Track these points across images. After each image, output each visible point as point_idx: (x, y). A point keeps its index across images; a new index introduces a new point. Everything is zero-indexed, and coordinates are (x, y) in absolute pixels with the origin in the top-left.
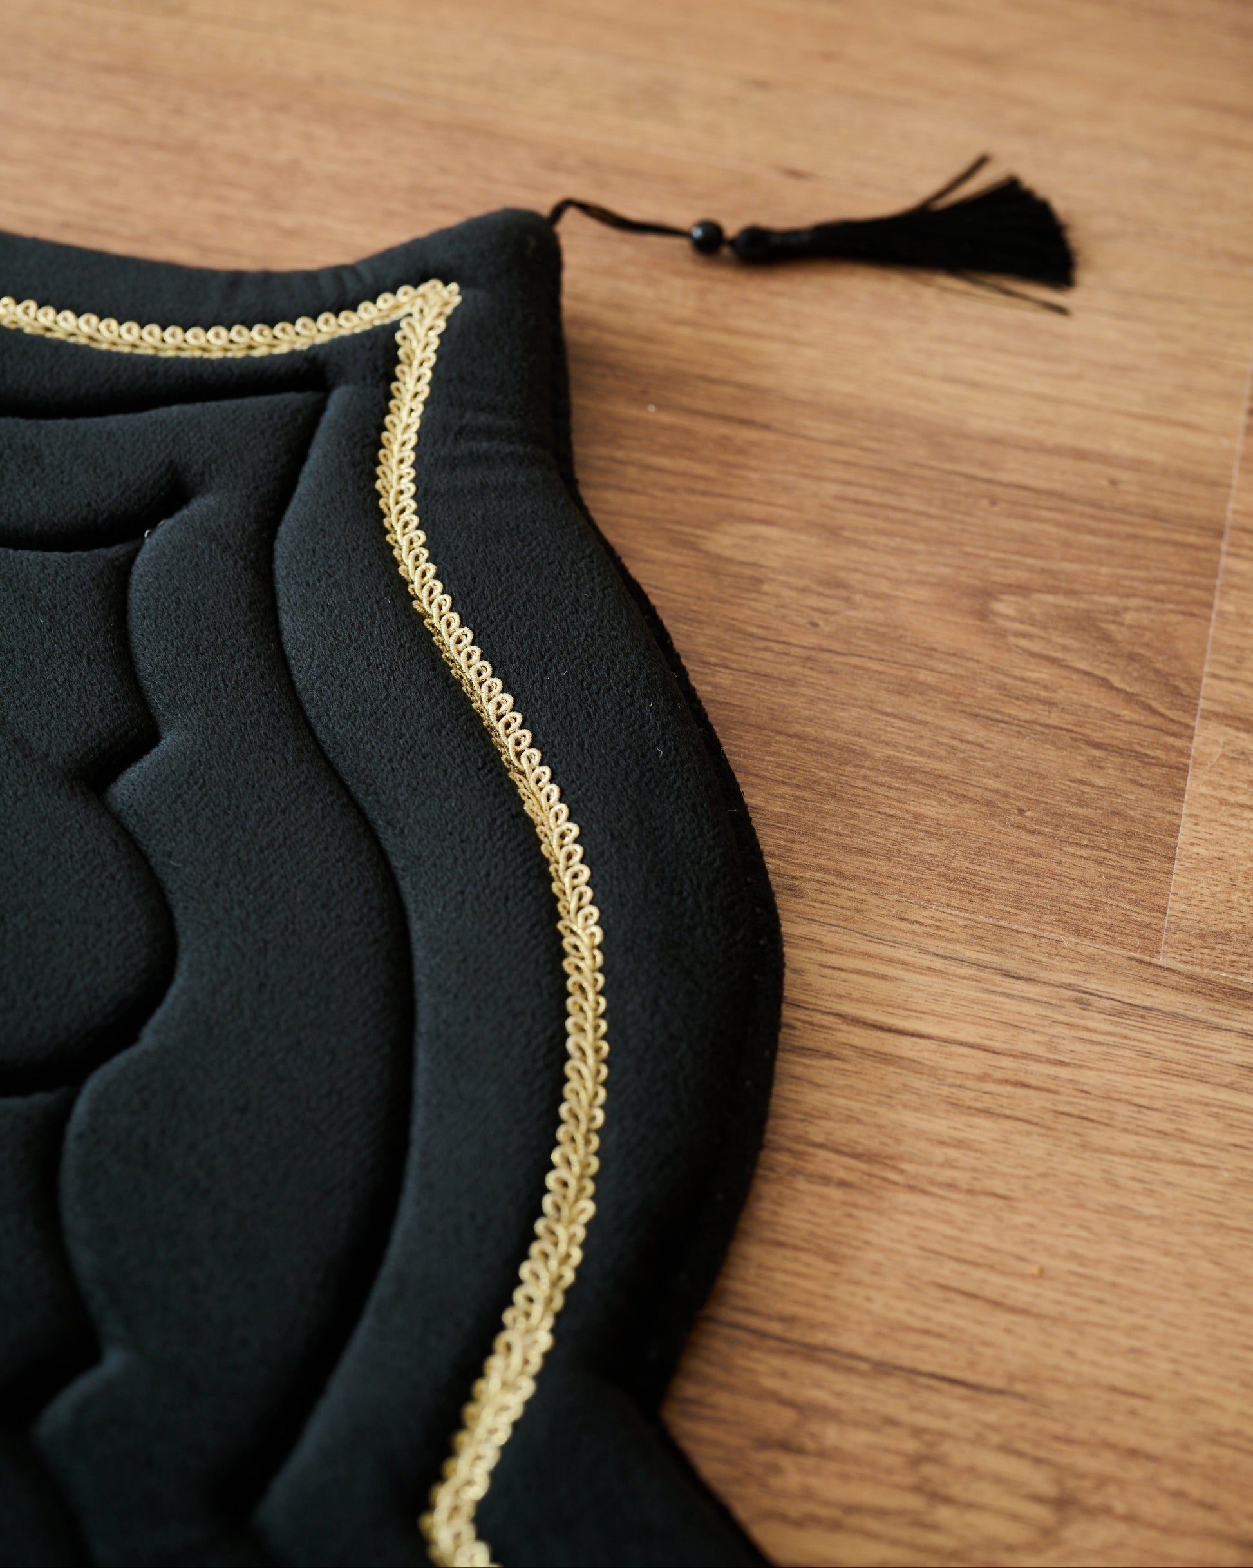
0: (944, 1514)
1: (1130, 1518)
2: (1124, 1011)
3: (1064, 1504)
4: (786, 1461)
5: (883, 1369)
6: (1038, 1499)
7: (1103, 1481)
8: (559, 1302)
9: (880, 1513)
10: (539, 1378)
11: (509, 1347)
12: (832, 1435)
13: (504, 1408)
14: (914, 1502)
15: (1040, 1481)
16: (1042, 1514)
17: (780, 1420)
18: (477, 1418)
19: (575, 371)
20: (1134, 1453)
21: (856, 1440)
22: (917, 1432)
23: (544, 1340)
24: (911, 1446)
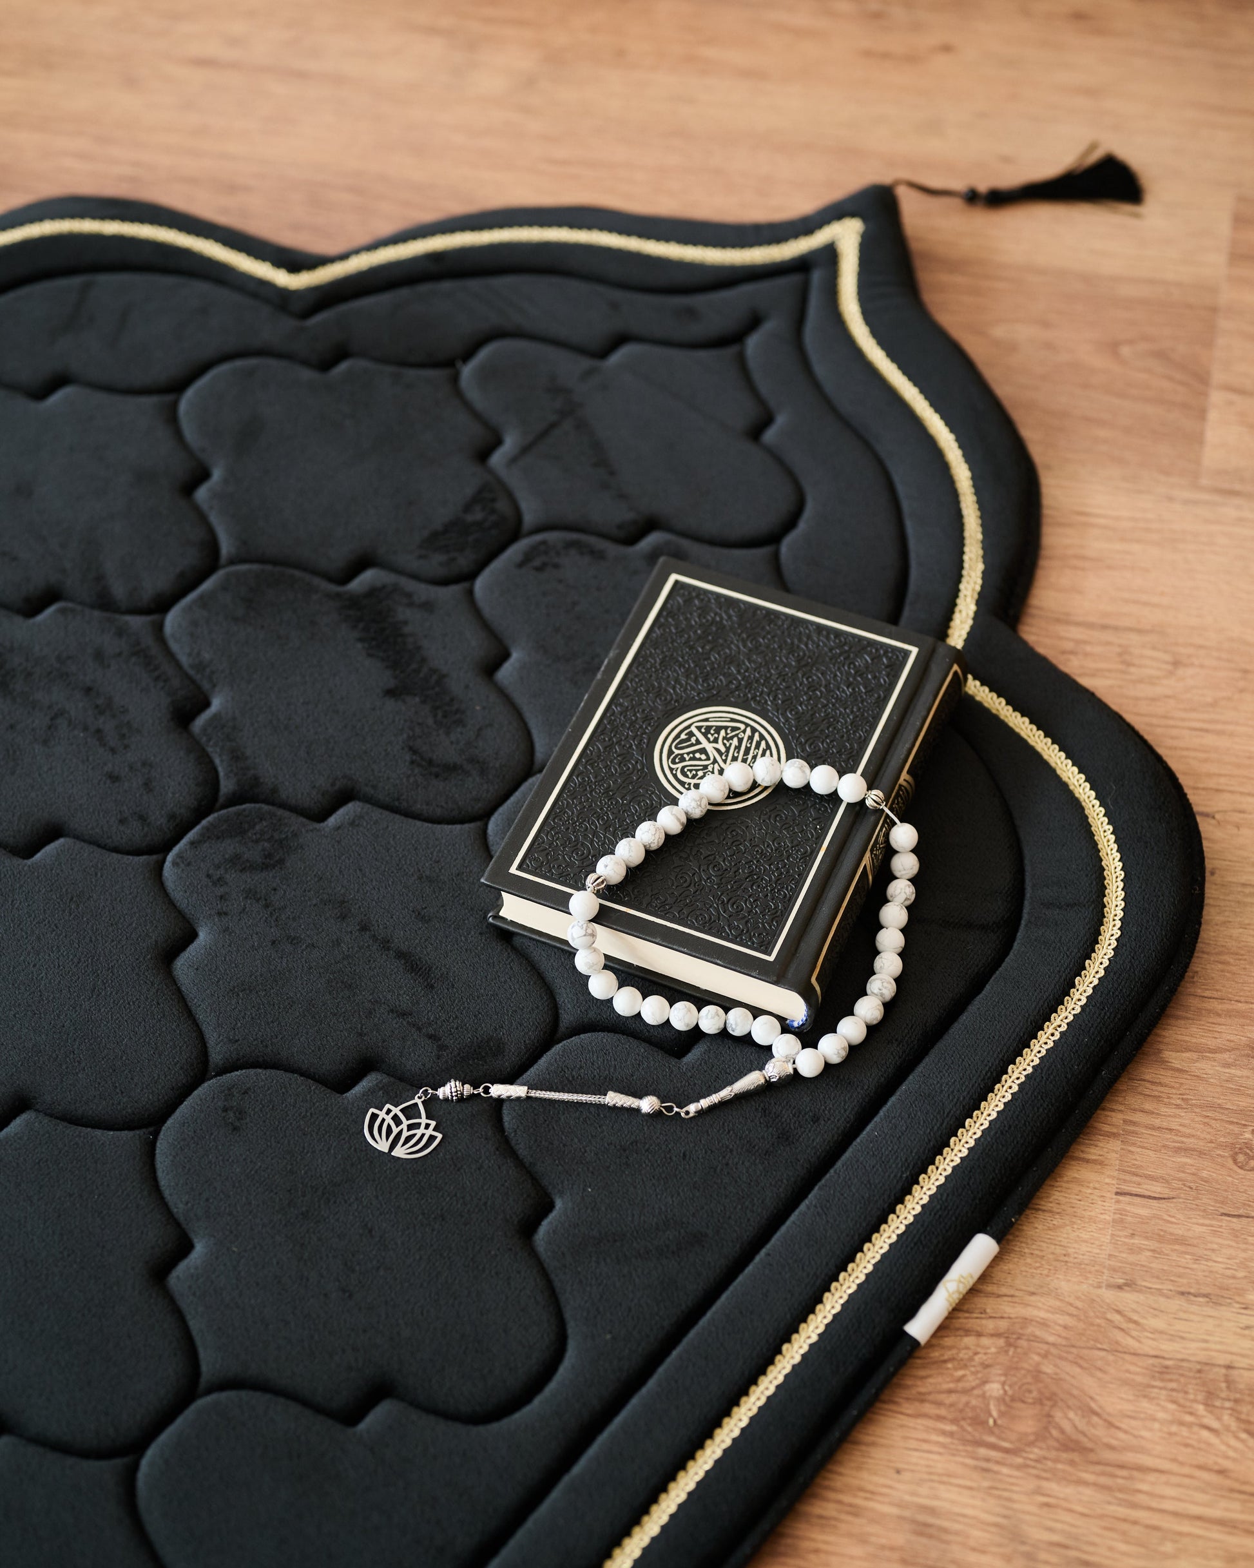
0: (1132, 670)
1: (1202, 666)
2: (1186, 502)
3: (1176, 664)
4: (1072, 657)
5: (1105, 627)
6: (1167, 663)
7: (1189, 656)
8: (976, 596)
9: (1110, 671)
10: (974, 619)
11: (960, 611)
12: (1088, 648)
13: (962, 629)
14: (1120, 667)
15: (1168, 657)
16: (1169, 667)
17: (1069, 646)
18: (953, 633)
19: (918, 264)
20: (1201, 647)
21: (1098, 649)
22: (1120, 646)
23: (973, 608)
24: (1118, 650)
